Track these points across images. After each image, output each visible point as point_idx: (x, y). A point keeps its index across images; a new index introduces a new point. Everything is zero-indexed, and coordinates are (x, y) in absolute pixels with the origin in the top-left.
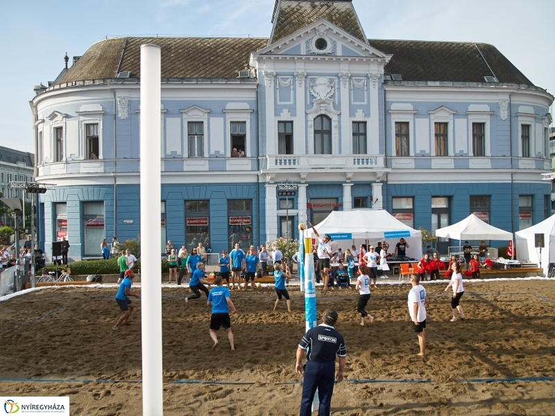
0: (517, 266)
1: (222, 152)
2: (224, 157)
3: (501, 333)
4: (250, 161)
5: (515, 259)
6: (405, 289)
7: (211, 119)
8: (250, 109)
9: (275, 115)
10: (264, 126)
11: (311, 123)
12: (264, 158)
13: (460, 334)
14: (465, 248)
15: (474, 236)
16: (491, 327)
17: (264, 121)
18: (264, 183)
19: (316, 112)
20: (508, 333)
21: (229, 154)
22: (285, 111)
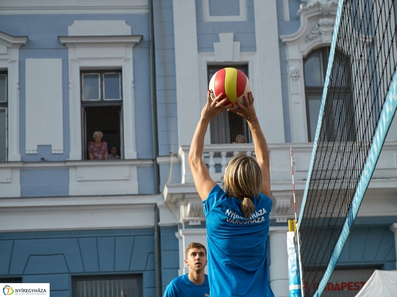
1: (58, 147)
2: (63, 159)
4: (134, 171)
7: (30, 63)
8: (132, 36)
9: (200, 49)
10: (171, 76)
11: (295, 67)
12: (172, 159)
17: (171, 63)
18: (175, 228)
19: (308, 39)
21: (76, 152)
22: (226, 38)
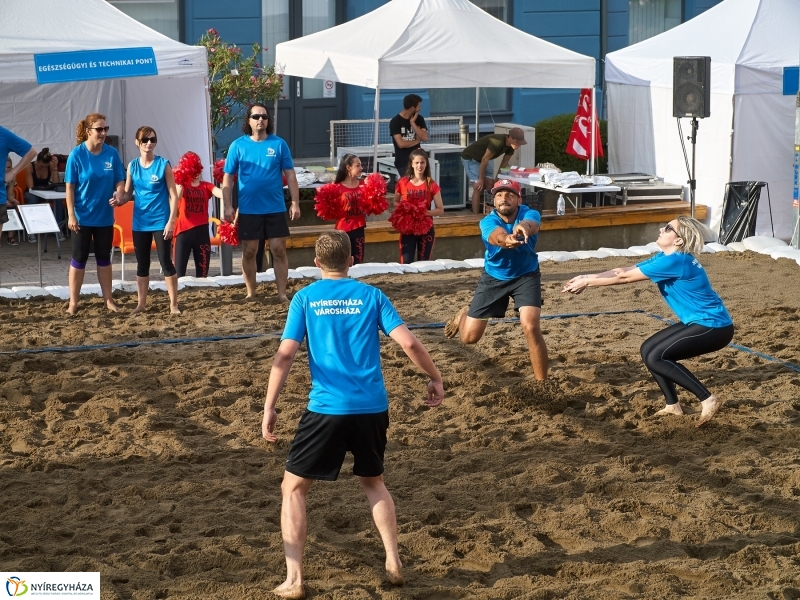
0: (605, 199)
3: (504, 484)
5: (602, 169)
6: (123, 316)
13: (337, 498)
14: (397, 125)
15: (433, 69)
16: (465, 460)
20: (529, 479)
